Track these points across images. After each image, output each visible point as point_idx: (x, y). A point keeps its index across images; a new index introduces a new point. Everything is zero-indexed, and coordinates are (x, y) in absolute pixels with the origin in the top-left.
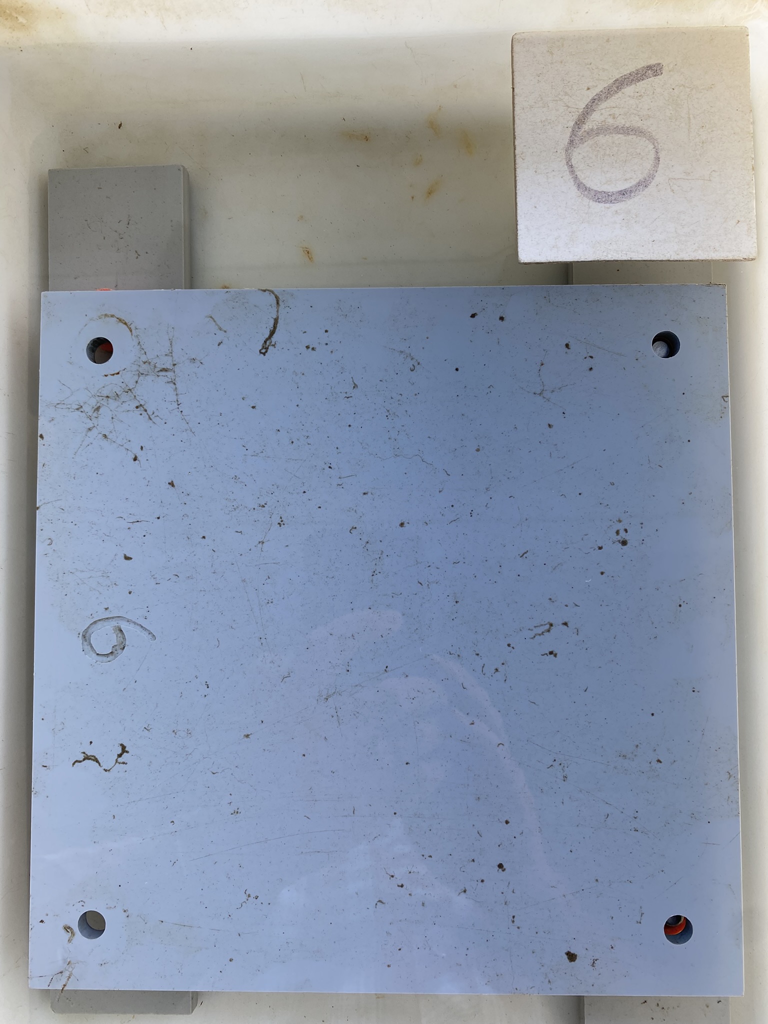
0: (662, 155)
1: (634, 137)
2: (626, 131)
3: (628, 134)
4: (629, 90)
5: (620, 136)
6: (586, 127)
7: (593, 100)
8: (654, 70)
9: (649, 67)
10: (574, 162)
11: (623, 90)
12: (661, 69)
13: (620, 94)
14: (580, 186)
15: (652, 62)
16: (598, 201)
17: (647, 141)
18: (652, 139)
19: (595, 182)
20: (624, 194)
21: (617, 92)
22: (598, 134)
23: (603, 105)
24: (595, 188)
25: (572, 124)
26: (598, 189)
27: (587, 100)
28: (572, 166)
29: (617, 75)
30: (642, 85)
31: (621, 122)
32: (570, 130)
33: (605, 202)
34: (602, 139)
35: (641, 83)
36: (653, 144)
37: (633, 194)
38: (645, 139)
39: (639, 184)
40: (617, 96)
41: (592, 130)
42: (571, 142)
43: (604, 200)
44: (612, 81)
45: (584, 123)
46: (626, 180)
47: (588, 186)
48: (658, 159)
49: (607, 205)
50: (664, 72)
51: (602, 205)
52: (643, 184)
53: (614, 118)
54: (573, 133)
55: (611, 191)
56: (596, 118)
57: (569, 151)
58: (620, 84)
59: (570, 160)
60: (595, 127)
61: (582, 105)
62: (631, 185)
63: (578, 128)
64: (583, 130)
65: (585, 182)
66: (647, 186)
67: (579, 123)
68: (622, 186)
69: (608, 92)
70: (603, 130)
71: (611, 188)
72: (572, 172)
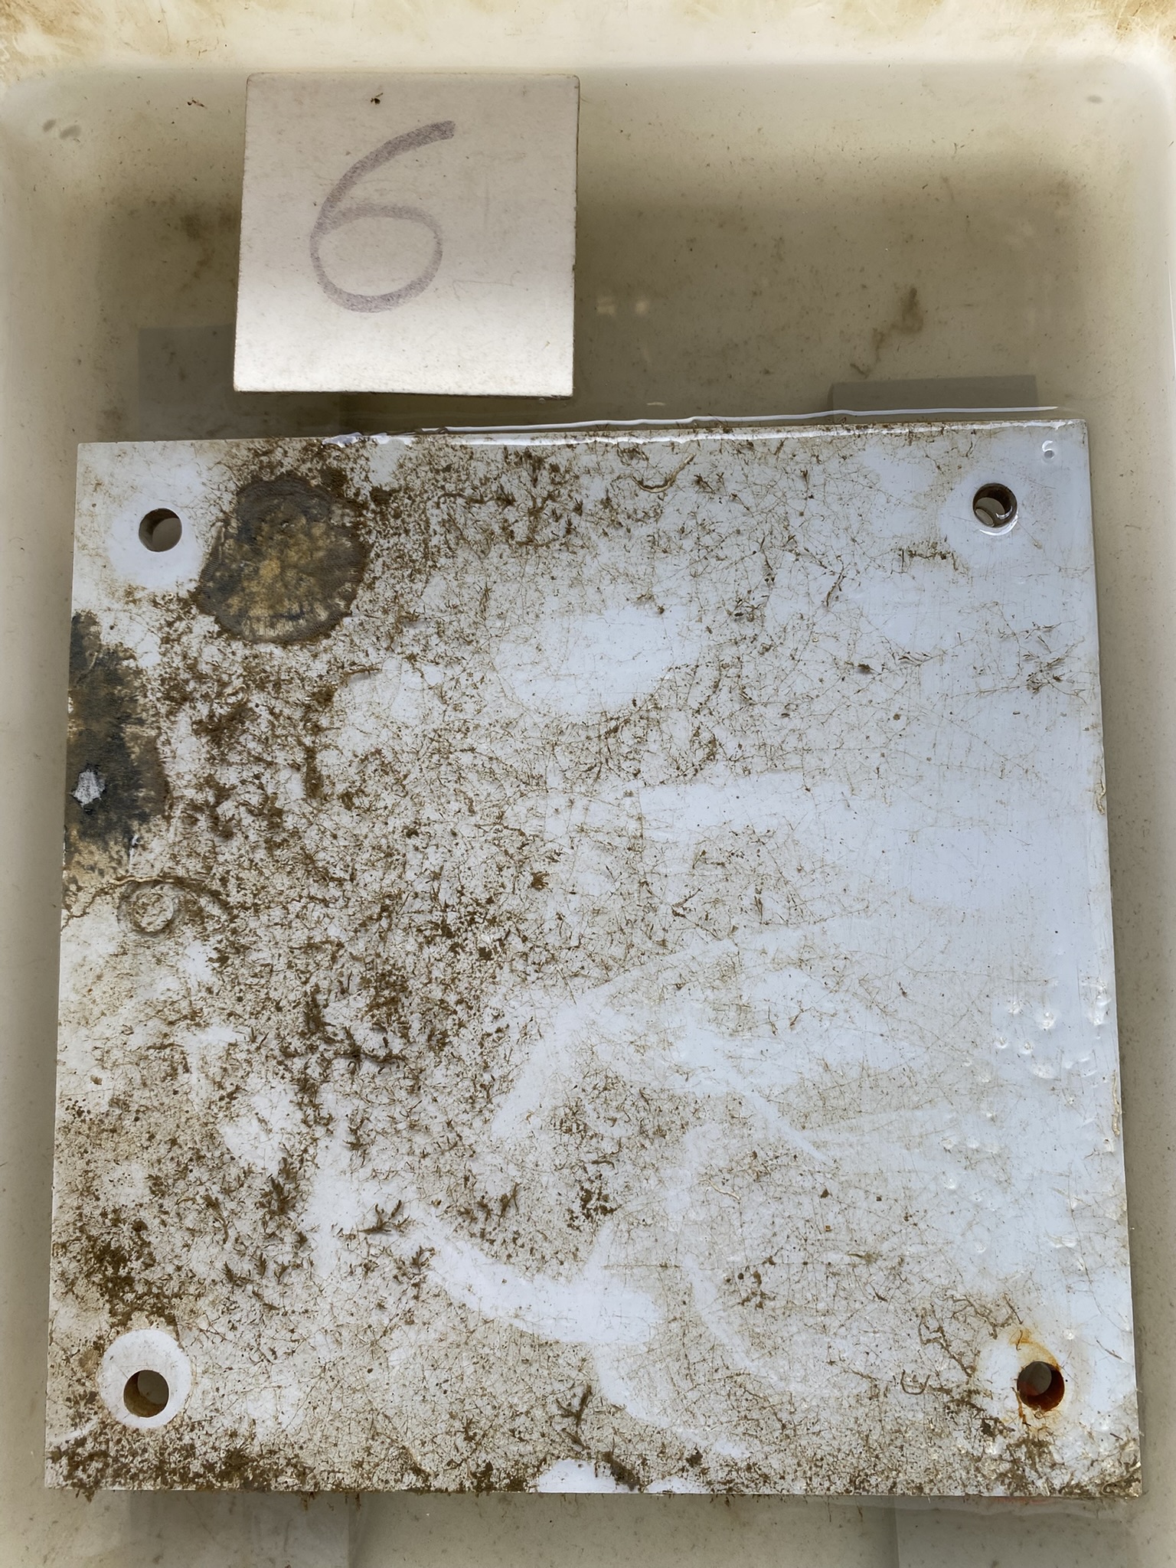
0: (445, 248)
1: (410, 221)
2: (398, 212)
3: (401, 217)
4: (405, 157)
5: (389, 219)
6: (344, 205)
7: (355, 169)
8: (442, 130)
9: (436, 127)
10: (320, 254)
11: (397, 157)
12: (451, 130)
13: (392, 161)
14: (330, 288)
15: (440, 119)
16: (352, 307)
17: (426, 228)
18: (433, 226)
19: (351, 285)
20: (388, 299)
21: (387, 159)
22: (358, 216)
23: (369, 176)
24: (350, 290)
25: (321, 201)
26: (353, 292)
27: (345, 169)
28: (318, 258)
29: (389, 134)
30: (424, 151)
31: (391, 199)
32: (319, 208)
33: (362, 310)
34: (365, 223)
35: (423, 148)
36: (435, 232)
37: (401, 300)
38: (423, 225)
39: (411, 287)
40: (387, 164)
41: (350, 210)
42: (320, 227)
43: (360, 307)
44: (380, 145)
45: (339, 200)
46: (393, 280)
47: (339, 287)
48: (439, 253)
49: (364, 314)
50: (455, 133)
51: (358, 314)
52: (417, 286)
53: (382, 195)
54: (323, 213)
55: (371, 294)
56: (359, 192)
57: (316, 238)
58: (394, 147)
59: (316, 250)
60: (355, 207)
61: (337, 176)
62: (400, 287)
63: (332, 207)
64: (337, 210)
65: (334, 282)
66: (423, 289)
67: (333, 199)
68: (387, 288)
69: (376, 159)
70: (366, 210)
71: (371, 291)
72: (318, 267)
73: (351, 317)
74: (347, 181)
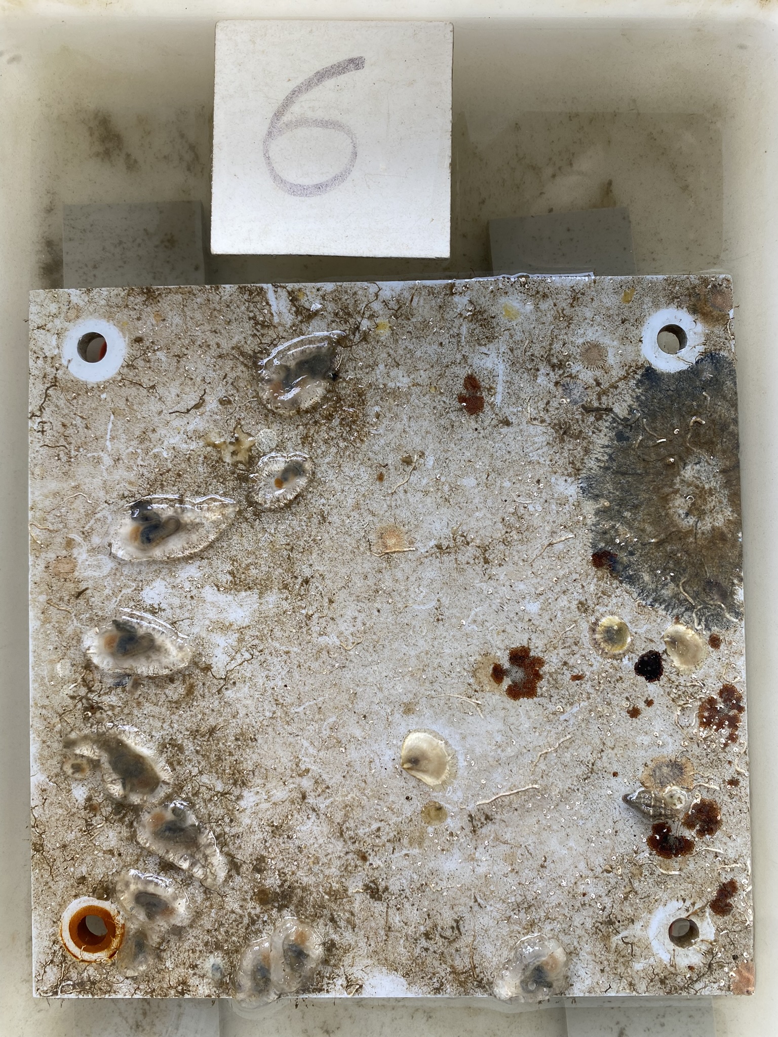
0: (359, 150)
1: (333, 130)
2: (325, 124)
3: (327, 127)
4: (330, 83)
5: (319, 129)
6: (286, 118)
7: (294, 92)
8: (356, 63)
9: (352, 61)
10: (271, 154)
11: (323, 83)
12: (363, 62)
13: (320, 86)
14: (277, 179)
15: (355, 55)
16: (294, 193)
17: (346, 136)
18: (349, 133)
19: (292, 176)
20: (319, 188)
21: (317, 85)
22: (296, 126)
23: (304, 97)
24: (292, 181)
25: (271, 115)
26: (294, 182)
27: (287, 92)
28: (269, 158)
29: (319, 66)
30: (343, 79)
31: (320, 114)
32: (269, 121)
33: (301, 195)
34: (301, 132)
35: (343, 76)
36: (352, 138)
37: (328, 189)
38: (343, 133)
39: (335, 178)
40: (317, 88)
41: (291, 122)
42: (270, 133)
43: (299, 193)
44: (313, 73)
45: (283, 115)
46: (322, 174)
47: (284, 178)
48: (355, 154)
49: (303, 198)
50: (365, 65)
51: (298, 198)
52: (339, 178)
53: (313, 111)
54: (272, 125)
55: (307, 184)
56: (296, 110)
57: (267, 143)
58: (322, 76)
59: (267, 151)
60: (294, 120)
61: (282, 97)
62: (327, 179)
63: (277, 119)
64: (282, 122)
65: (281, 174)
66: (343, 180)
67: (278, 115)
68: (317, 180)
69: (309, 85)
70: (302, 122)
71: (307, 181)
72: (269, 164)
73: (293, 201)
74: (288, 102)
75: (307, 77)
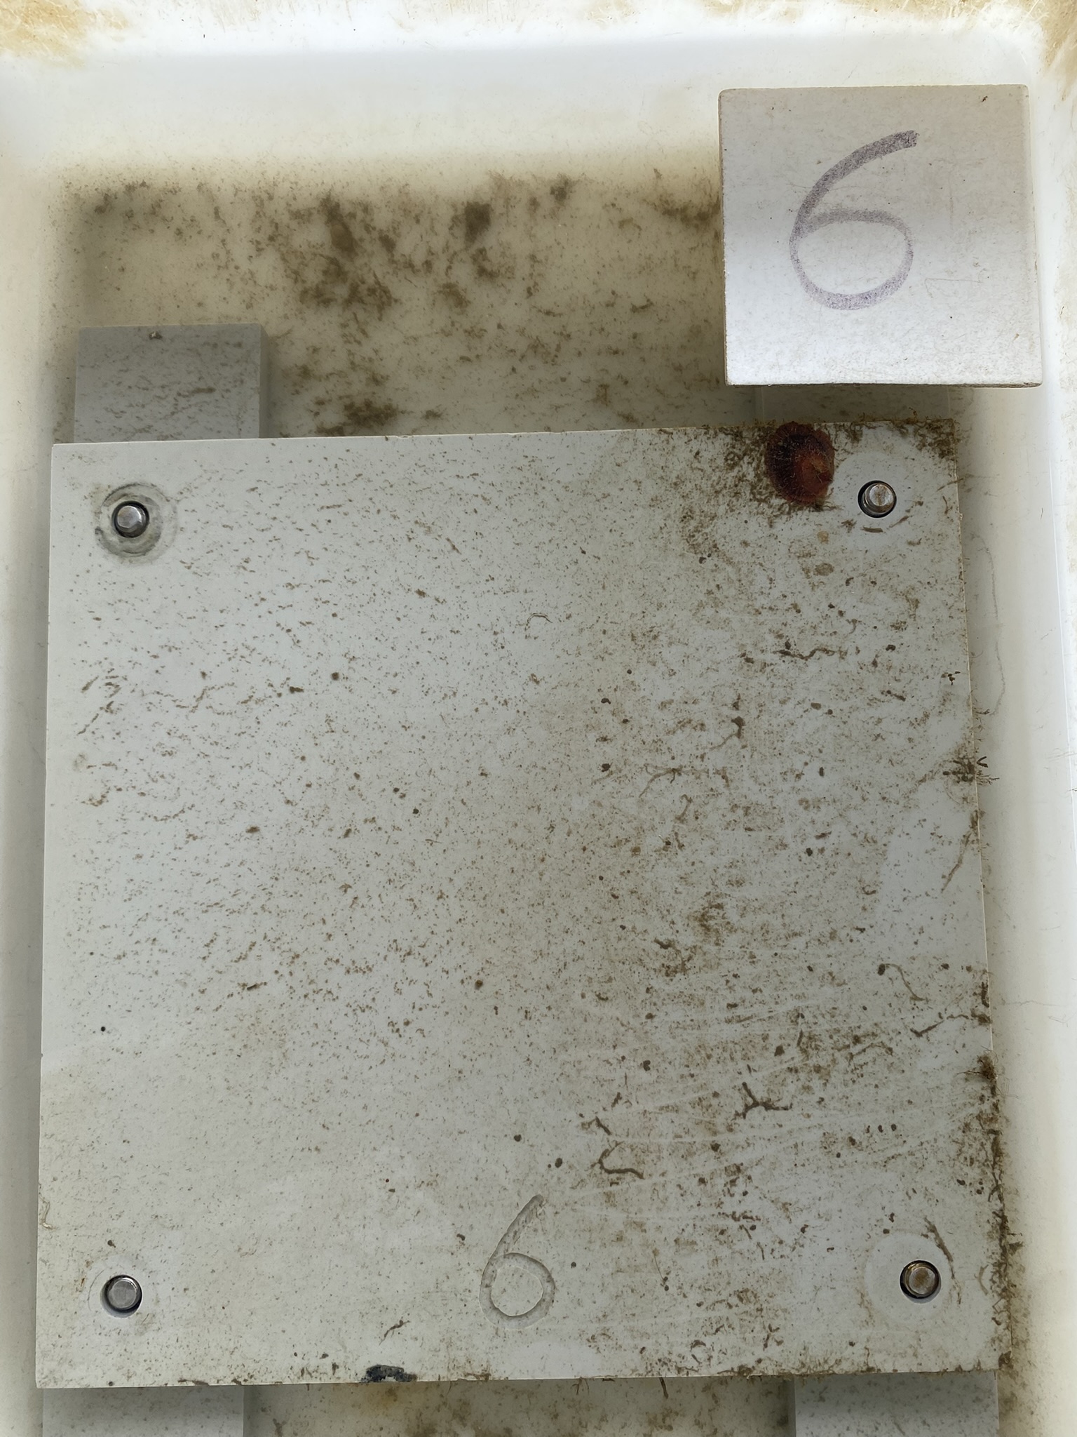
0: (916, 249)
1: (880, 224)
2: (869, 216)
3: (872, 221)
4: (873, 165)
5: (861, 223)
6: (818, 210)
7: (826, 178)
8: (906, 139)
9: (899, 136)
10: (800, 256)
11: (864, 165)
12: (914, 138)
13: (860, 170)
14: (809, 286)
15: (903, 130)
16: (833, 306)
17: (897, 231)
18: (902, 228)
19: (829, 283)
20: (867, 297)
21: (856, 167)
22: (832, 220)
23: (839, 184)
24: (829, 290)
25: (798, 206)
26: (833, 291)
27: (817, 177)
28: (798, 261)
29: (857, 145)
30: (888, 159)
31: (861, 205)
32: (796, 214)
33: (842, 308)
34: (839, 227)
35: (888, 156)
36: (905, 234)
37: (878, 298)
38: (893, 227)
39: (886, 286)
40: (856, 172)
41: (824, 215)
42: (797, 230)
43: (840, 305)
44: (848, 154)
45: (813, 206)
46: (869, 280)
47: (819, 287)
48: (911, 253)
49: (845, 312)
50: (917, 142)
51: (838, 311)
52: (892, 285)
53: (853, 200)
54: (800, 219)
55: (850, 293)
56: (830, 200)
57: (795, 242)
58: (861, 157)
59: (795, 253)
60: (828, 212)
61: (811, 183)
62: (876, 286)
63: (807, 212)
64: (812, 215)
65: (815, 281)
66: (897, 288)
67: (808, 205)
68: (863, 288)
69: (844, 168)
70: (839, 215)
71: (849, 291)
72: (799, 269)
73: (833, 314)
74: (820, 188)
75: (842, 158)
